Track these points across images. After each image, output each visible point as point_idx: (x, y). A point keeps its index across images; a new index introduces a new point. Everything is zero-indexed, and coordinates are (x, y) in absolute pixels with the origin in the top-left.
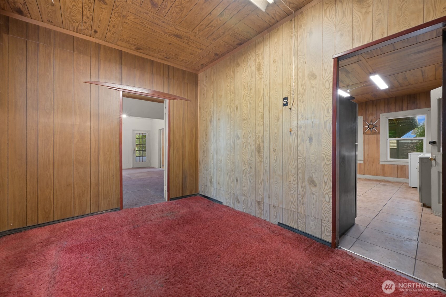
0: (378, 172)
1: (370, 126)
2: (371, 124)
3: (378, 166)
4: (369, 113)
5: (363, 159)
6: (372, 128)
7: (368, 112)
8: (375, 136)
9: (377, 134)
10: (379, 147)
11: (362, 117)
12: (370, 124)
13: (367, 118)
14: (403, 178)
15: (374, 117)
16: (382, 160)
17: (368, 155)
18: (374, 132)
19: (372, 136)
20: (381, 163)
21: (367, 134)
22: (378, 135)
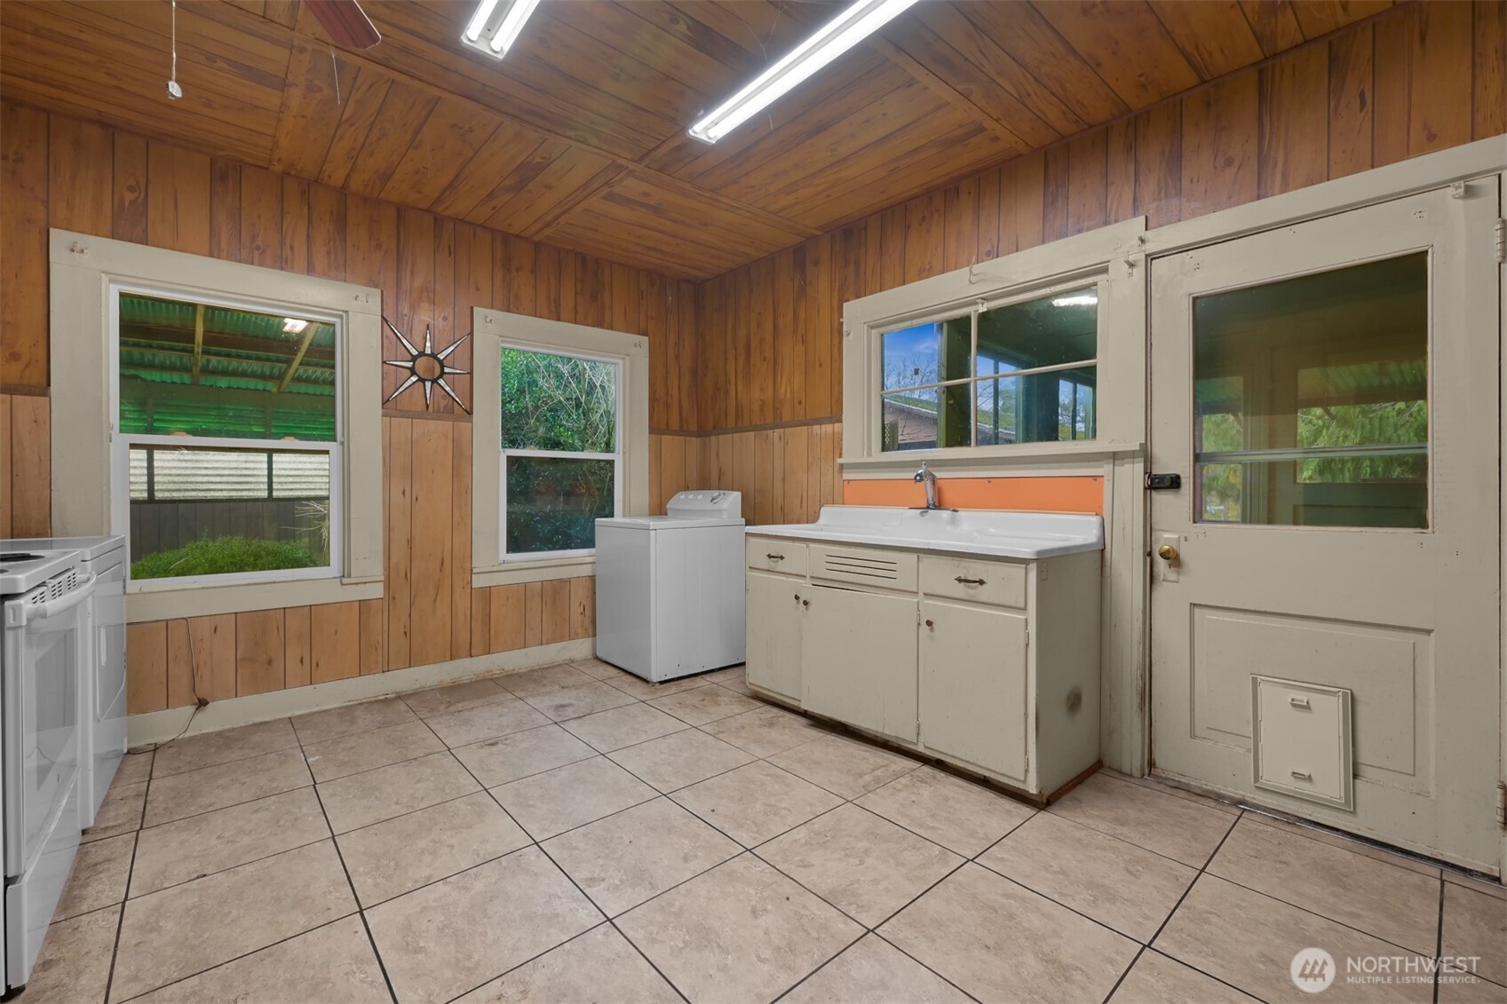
0: (463, 637)
1: (421, 364)
2: (428, 351)
3: (462, 604)
4: (418, 282)
5: (378, 572)
6: (434, 381)
7: (412, 273)
8: (443, 426)
9: (458, 419)
10: (469, 491)
11: (377, 292)
12: (422, 354)
13: (406, 311)
14: (561, 639)
15: (445, 319)
16: (479, 563)
17: (410, 542)
18: (443, 403)
19: (432, 425)
20: (478, 582)
21: (404, 414)
22: (464, 425)
